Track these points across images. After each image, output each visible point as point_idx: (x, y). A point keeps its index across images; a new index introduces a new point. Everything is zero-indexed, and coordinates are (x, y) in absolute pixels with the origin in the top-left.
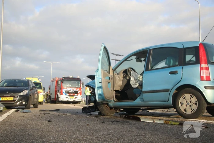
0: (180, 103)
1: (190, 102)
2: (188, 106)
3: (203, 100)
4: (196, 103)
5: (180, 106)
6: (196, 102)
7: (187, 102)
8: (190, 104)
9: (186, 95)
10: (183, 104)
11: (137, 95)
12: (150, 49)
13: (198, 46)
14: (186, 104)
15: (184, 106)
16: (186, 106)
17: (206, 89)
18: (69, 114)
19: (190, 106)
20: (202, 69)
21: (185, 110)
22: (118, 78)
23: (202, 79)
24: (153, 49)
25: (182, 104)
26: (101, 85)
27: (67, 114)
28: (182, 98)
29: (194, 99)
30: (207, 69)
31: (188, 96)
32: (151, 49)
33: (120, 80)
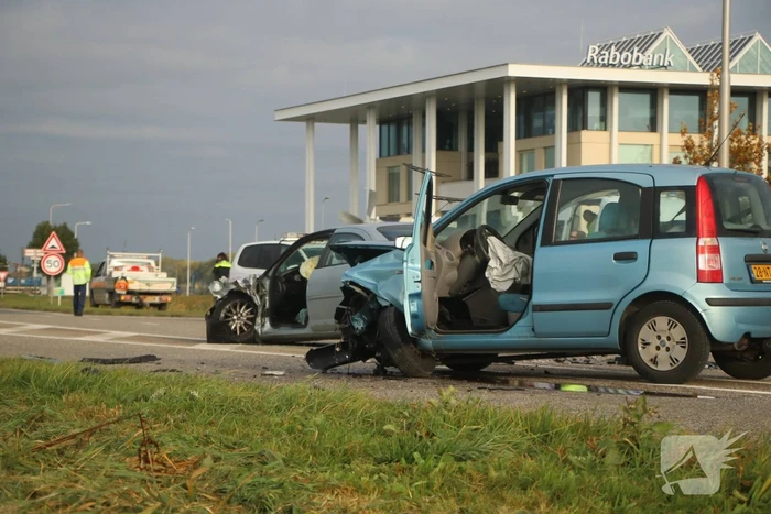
0: (640, 341)
1: (669, 339)
2: (663, 349)
3: (703, 334)
4: (681, 343)
5: (640, 349)
6: (684, 339)
7: (659, 337)
8: (668, 344)
9: (657, 319)
10: (648, 344)
11: (513, 316)
12: (556, 177)
13: (694, 186)
14: (658, 343)
15: (652, 350)
16: (658, 348)
17: (710, 305)
18: (282, 373)
19: (668, 349)
20: (703, 253)
21: (654, 361)
22: (448, 260)
23: (701, 277)
24: (564, 180)
25: (646, 344)
26: (419, 290)
27: (275, 373)
28: (645, 327)
29: (679, 332)
30: (715, 250)
31: (662, 322)
32: (558, 181)
33: (451, 266)
